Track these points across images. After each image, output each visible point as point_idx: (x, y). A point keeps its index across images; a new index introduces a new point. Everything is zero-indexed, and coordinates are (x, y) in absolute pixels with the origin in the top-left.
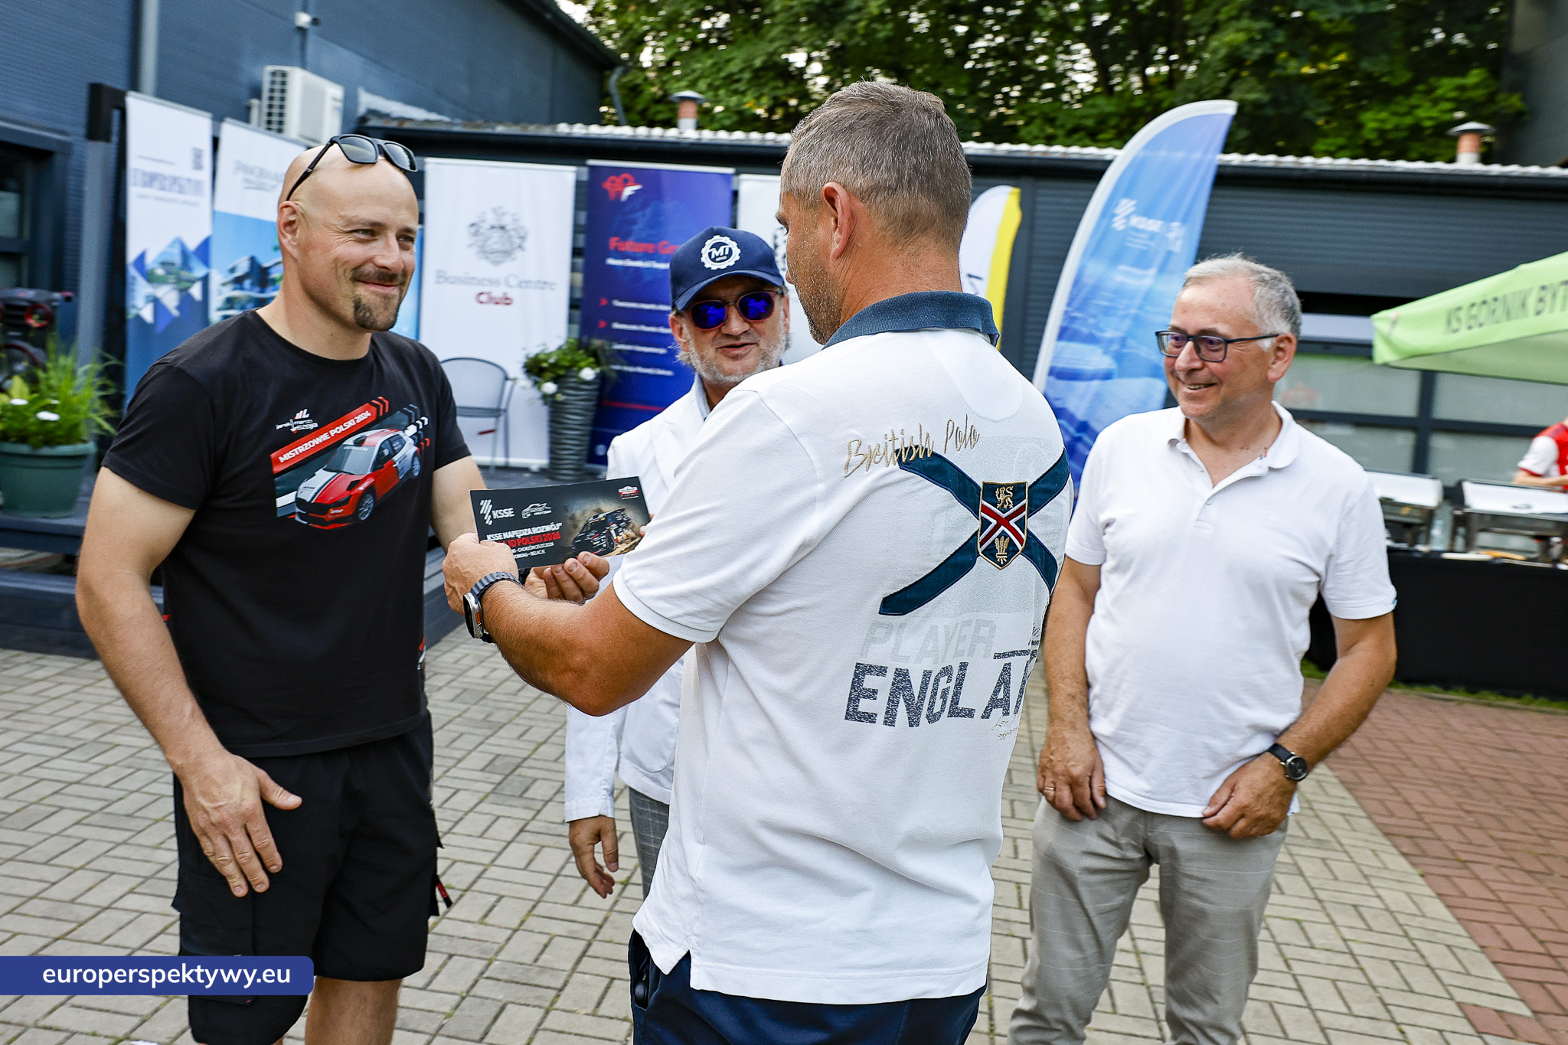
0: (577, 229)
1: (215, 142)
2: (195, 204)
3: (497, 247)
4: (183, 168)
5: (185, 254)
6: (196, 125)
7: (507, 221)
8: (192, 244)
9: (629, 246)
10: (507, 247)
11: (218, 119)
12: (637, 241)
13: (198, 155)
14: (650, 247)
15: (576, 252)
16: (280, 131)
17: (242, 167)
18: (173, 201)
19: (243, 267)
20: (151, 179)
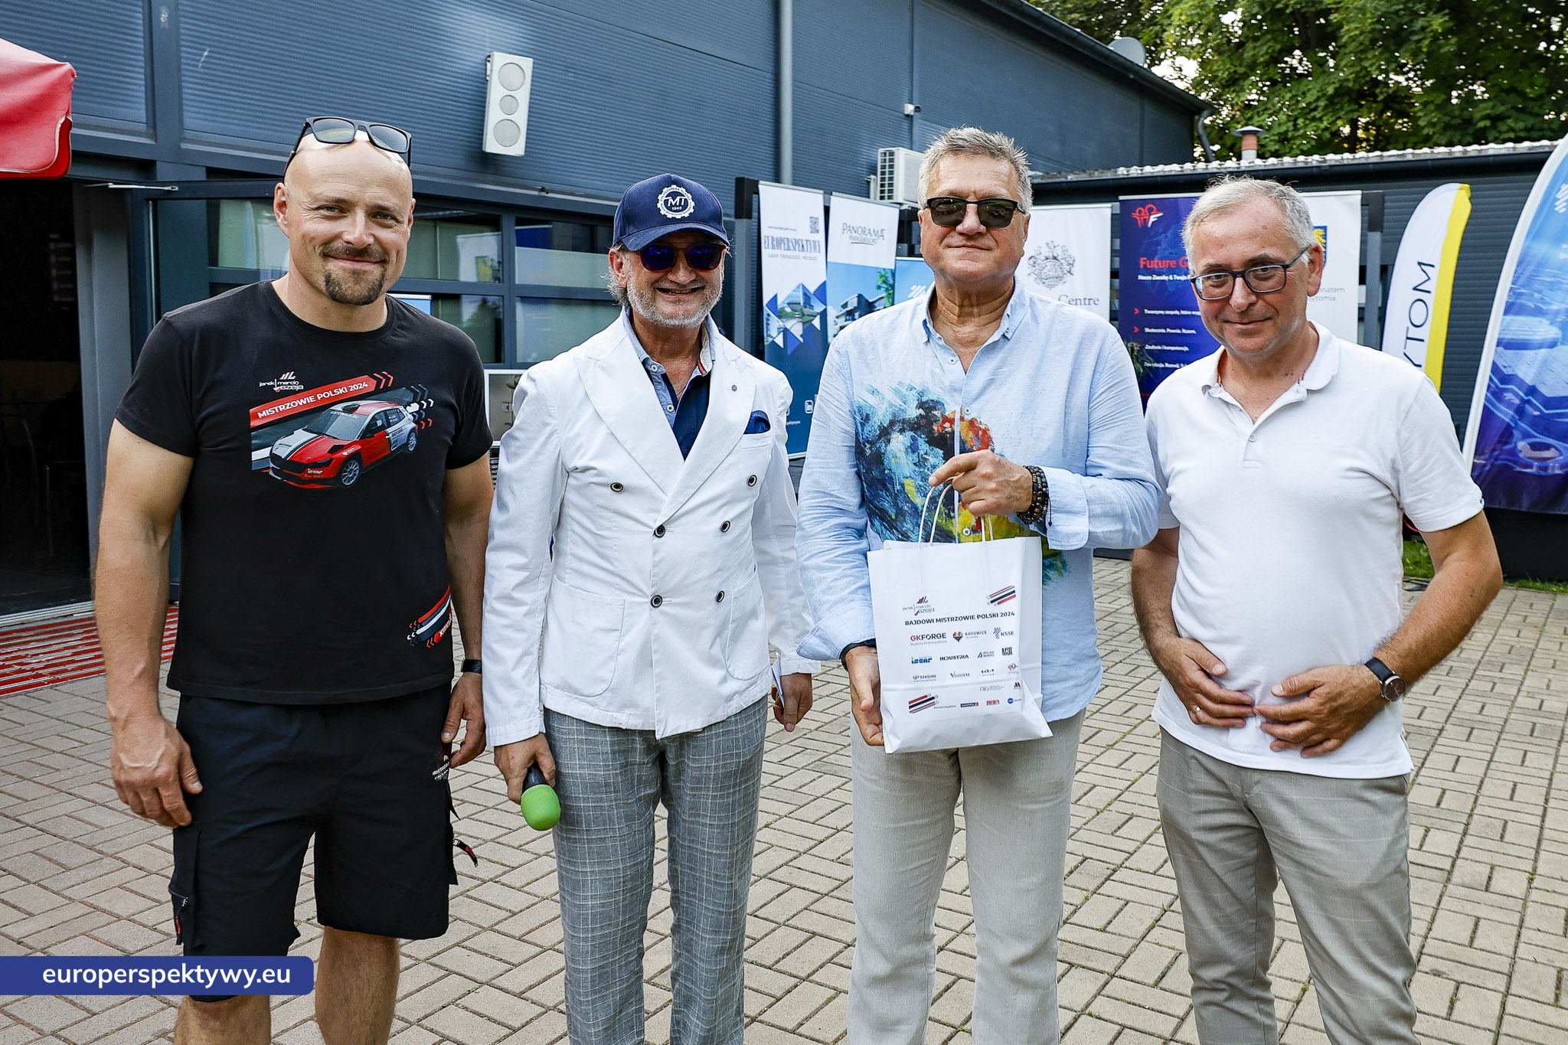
0: (1114, 253)
1: (827, 210)
2: (815, 259)
3: (1052, 274)
4: (803, 233)
5: (806, 295)
6: (813, 200)
7: (1058, 252)
8: (812, 288)
9: (1155, 264)
10: (1059, 273)
11: (828, 193)
12: (1161, 259)
13: (814, 221)
14: (1173, 263)
15: (1114, 274)
16: (890, 197)
17: (846, 228)
18: (798, 257)
19: (853, 303)
20: (779, 243)
